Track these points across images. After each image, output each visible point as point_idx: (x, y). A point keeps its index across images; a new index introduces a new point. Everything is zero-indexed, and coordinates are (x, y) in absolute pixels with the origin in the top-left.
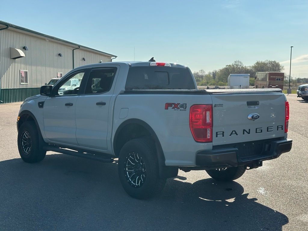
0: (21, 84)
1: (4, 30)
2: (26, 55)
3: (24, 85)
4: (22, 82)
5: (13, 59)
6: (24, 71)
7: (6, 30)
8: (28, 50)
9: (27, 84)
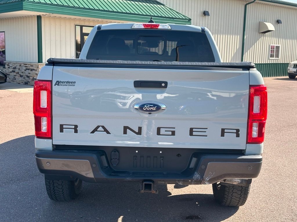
0: (270, 59)
1: (252, 4)
2: (275, 29)
3: (273, 60)
4: (272, 56)
5: (262, 33)
6: (276, 45)
7: (254, 3)
8: (281, 23)
9: (277, 60)
